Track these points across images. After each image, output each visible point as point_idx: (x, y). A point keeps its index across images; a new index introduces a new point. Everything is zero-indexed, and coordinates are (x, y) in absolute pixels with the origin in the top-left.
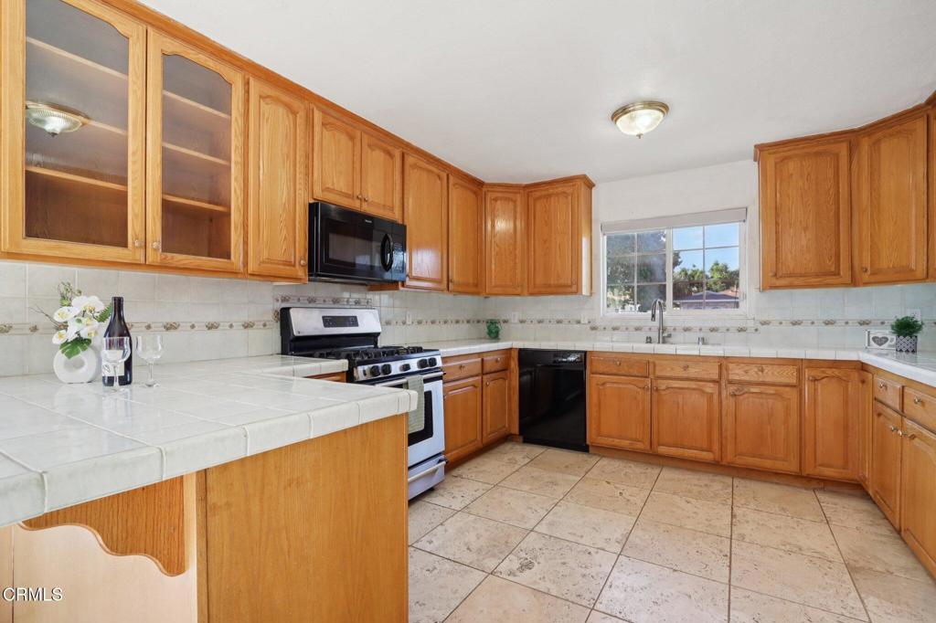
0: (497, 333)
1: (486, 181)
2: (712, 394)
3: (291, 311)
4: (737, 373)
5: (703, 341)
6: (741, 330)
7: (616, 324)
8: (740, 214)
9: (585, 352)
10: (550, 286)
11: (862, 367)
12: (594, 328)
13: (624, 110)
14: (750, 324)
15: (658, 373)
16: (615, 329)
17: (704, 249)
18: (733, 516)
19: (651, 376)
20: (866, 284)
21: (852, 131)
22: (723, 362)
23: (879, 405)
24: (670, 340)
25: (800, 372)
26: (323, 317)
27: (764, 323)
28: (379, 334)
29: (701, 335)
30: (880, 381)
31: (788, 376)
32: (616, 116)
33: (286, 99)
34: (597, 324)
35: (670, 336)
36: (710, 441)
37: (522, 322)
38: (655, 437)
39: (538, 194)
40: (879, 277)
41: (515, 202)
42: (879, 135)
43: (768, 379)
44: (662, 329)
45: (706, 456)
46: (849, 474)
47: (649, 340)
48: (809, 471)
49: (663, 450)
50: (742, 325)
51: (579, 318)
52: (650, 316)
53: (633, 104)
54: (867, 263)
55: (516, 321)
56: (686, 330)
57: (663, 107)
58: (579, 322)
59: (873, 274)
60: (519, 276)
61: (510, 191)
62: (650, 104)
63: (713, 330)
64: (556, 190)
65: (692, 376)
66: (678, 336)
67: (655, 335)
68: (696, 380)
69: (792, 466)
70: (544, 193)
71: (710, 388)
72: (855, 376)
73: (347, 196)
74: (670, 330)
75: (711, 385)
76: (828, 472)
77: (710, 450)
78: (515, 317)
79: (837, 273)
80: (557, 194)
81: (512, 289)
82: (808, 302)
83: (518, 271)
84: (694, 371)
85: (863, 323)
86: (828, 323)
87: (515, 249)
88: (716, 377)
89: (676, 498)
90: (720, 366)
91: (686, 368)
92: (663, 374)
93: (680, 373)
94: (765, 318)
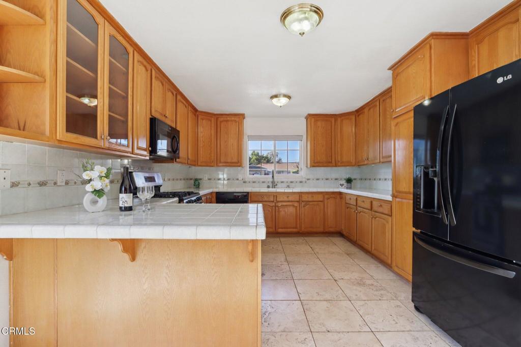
0: (199, 184)
1: (199, 110)
2: (297, 207)
3: (134, 173)
4: (305, 198)
5: (288, 187)
6: (301, 182)
7: (254, 180)
8: (298, 138)
9: (248, 193)
10: (228, 163)
11: (340, 193)
12: (244, 182)
13: (276, 96)
14: (304, 180)
15: (278, 200)
16: (254, 182)
17: (288, 150)
18: (311, 248)
19: (275, 201)
20: (339, 166)
21: (335, 115)
22: (300, 194)
23: (348, 205)
24: (276, 186)
25: (324, 197)
26: (144, 177)
27: (308, 179)
28: (161, 186)
29: (288, 184)
30: (348, 197)
31: (320, 198)
32: (272, 97)
33: (145, 63)
34: (246, 180)
35: (276, 185)
36: (296, 225)
37: (209, 179)
38: (277, 225)
39: (222, 119)
40: (343, 164)
41: (211, 121)
42: (343, 118)
43: (315, 200)
44: (273, 182)
45: (295, 230)
46: (338, 229)
47: (268, 187)
48: (327, 230)
49: (280, 230)
50: (301, 180)
51: (237, 177)
52: (271, 177)
53: (280, 95)
54: (339, 160)
55: (207, 179)
56: (282, 182)
57: (289, 97)
58: (238, 179)
59: (341, 163)
60: (213, 158)
61: (209, 115)
62: (285, 96)
63: (291, 182)
64: (231, 119)
65: (290, 200)
66: (279, 185)
67: (270, 185)
68: (292, 201)
69: (321, 230)
70: (226, 119)
71: (296, 204)
72: (338, 196)
73: (161, 114)
74: (276, 183)
75: (297, 203)
76: (332, 230)
77: (296, 228)
78: (206, 177)
79: (331, 162)
80: (232, 121)
81: (208, 164)
82: (321, 172)
83: (213, 155)
84: (290, 199)
85: (336, 179)
86: (327, 179)
87: (211, 144)
88: (298, 200)
89: (291, 246)
90: (300, 196)
91: (288, 197)
92: (280, 200)
93: (286, 199)
94: (308, 177)
